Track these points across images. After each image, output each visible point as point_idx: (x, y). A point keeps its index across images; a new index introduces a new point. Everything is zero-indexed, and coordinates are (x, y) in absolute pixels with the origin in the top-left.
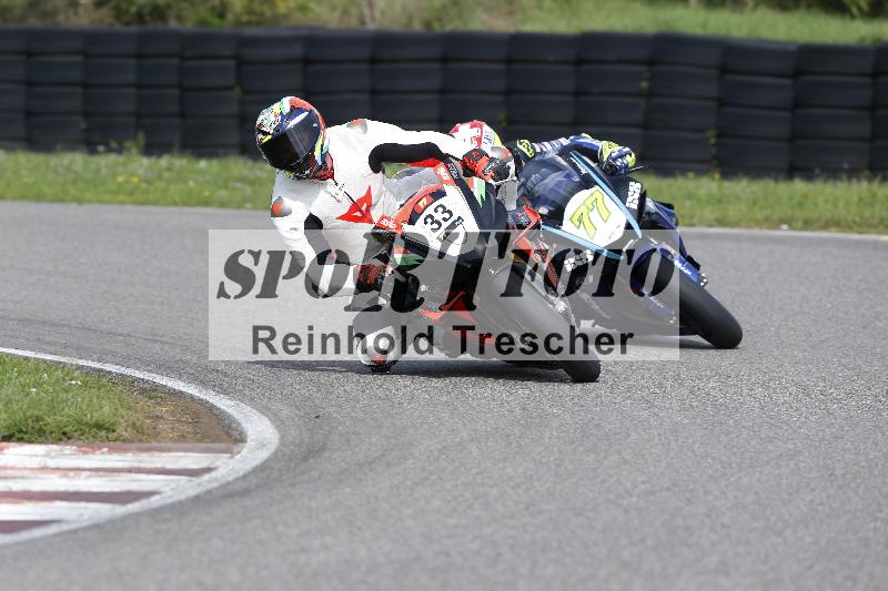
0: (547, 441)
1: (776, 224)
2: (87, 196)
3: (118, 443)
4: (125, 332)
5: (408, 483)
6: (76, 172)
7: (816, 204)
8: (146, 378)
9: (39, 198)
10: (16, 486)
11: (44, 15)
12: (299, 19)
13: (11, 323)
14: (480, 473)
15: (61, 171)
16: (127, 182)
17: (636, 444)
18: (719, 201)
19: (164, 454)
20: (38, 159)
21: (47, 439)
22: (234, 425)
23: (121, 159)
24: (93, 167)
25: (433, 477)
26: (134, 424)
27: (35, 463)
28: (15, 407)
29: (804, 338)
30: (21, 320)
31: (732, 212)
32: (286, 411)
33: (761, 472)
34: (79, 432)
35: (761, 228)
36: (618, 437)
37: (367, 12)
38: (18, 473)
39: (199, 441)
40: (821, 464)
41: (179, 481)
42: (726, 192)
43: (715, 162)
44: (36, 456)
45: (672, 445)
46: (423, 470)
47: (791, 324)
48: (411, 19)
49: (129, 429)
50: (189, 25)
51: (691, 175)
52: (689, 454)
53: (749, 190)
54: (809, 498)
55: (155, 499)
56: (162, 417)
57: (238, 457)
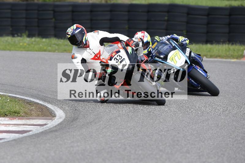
0: (139, 116)
2: (12, 49)
3: (20, 117)
4: (22, 86)
5: (101, 128)
6: (9, 42)
7: (213, 51)
8: (28, 99)
14: (121, 125)
15: (5, 42)
16: (23, 45)
19: (33, 120)
22: (53, 112)
24: (14, 41)
32: (67, 108)
34: (10, 114)
39: (43, 116)
49: (24, 113)
50: (40, 1)
55: (31, 132)
57: (54, 121)
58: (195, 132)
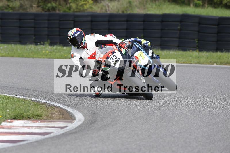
0: (154, 119)
1: (213, 63)
2: (35, 56)
3: (43, 120)
4: (45, 91)
5: (118, 130)
6: (32, 50)
7: (223, 58)
8: (50, 103)
9: (23, 57)
10: (16, 131)
11: (24, 9)
12: (90, 10)
13: (15, 89)
14: (136, 128)
15: (28, 50)
16: (45, 52)
17: (177, 120)
18: (198, 58)
19: (55, 123)
20: (23, 46)
21: (24, 119)
22: (73, 115)
23: (44, 47)
24: (37, 48)
25: (124, 129)
26: (47, 115)
27: (21, 125)
28: (16, 111)
29: (220, 93)
30: (18, 88)
31: (202, 60)
32: (86, 112)
33: (209, 127)
34: (33, 117)
35: (209, 64)
36: (172, 118)
37: (107, 8)
38: (17, 128)
39: (64, 119)
40: (224, 125)
41: (58, 130)
42: (200, 55)
43: (197, 48)
44: (21, 123)
45: (186, 120)
46: (121, 127)
47: (217, 89)
48: (119, 10)
49: (45, 116)
50: (61, 12)
51: (191, 51)
52: (190, 123)
53: (206, 55)
54: (221, 134)
55: (52, 134)
56: (54, 113)
57: (74, 123)
58: (206, 134)
